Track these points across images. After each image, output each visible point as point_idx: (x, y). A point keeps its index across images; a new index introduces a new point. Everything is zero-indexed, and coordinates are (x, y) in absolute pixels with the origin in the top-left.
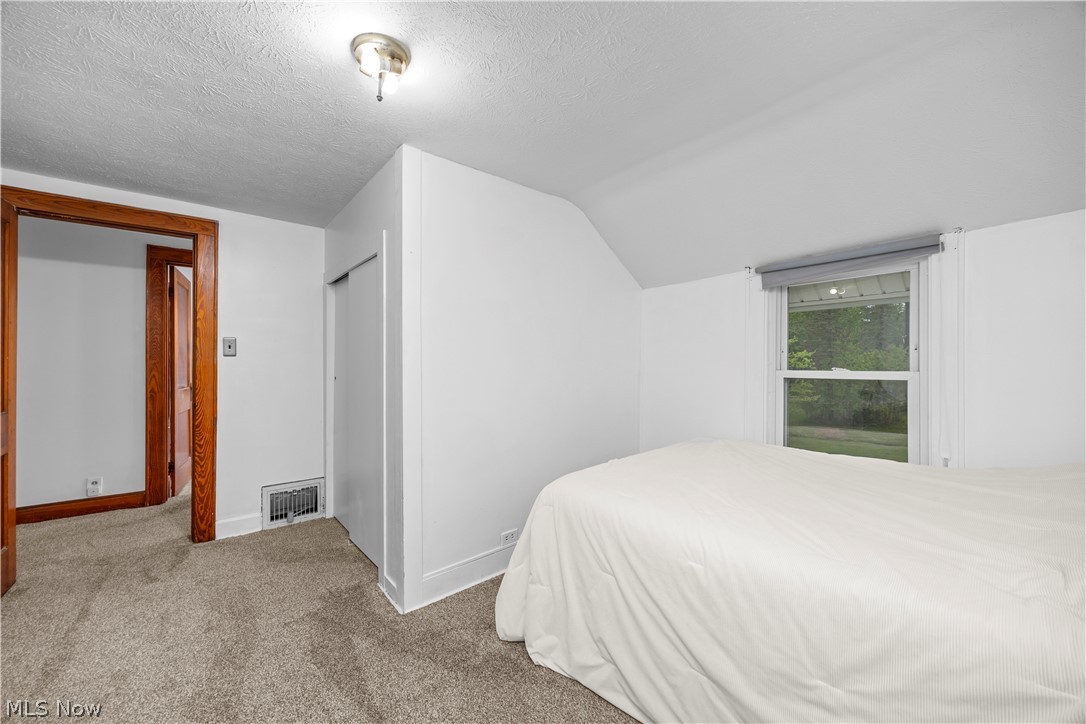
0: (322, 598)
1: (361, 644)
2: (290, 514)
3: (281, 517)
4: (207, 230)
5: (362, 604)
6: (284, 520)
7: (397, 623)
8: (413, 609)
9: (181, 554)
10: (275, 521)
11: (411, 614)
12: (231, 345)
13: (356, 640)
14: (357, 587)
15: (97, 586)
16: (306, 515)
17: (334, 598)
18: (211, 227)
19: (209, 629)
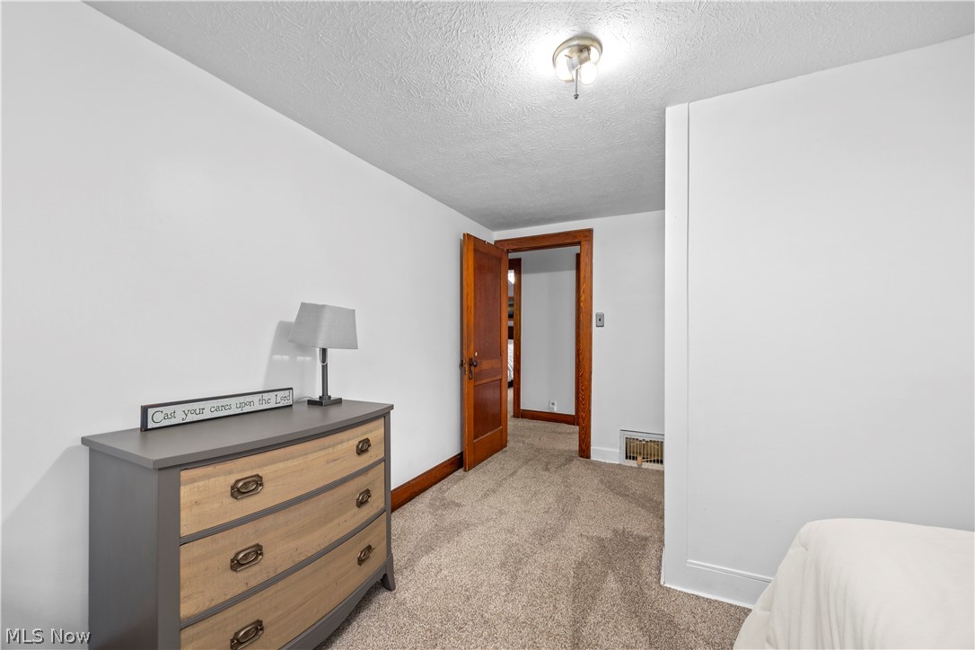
0: (615, 531)
1: (611, 584)
2: (640, 458)
3: (634, 459)
4: (586, 236)
5: (636, 554)
6: (635, 461)
7: (650, 588)
8: (673, 587)
9: (570, 460)
10: (628, 460)
11: (668, 590)
12: (601, 318)
13: (611, 577)
14: (646, 539)
15: (526, 462)
16: (652, 464)
17: (622, 537)
18: (587, 234)
19: (547, 512)
